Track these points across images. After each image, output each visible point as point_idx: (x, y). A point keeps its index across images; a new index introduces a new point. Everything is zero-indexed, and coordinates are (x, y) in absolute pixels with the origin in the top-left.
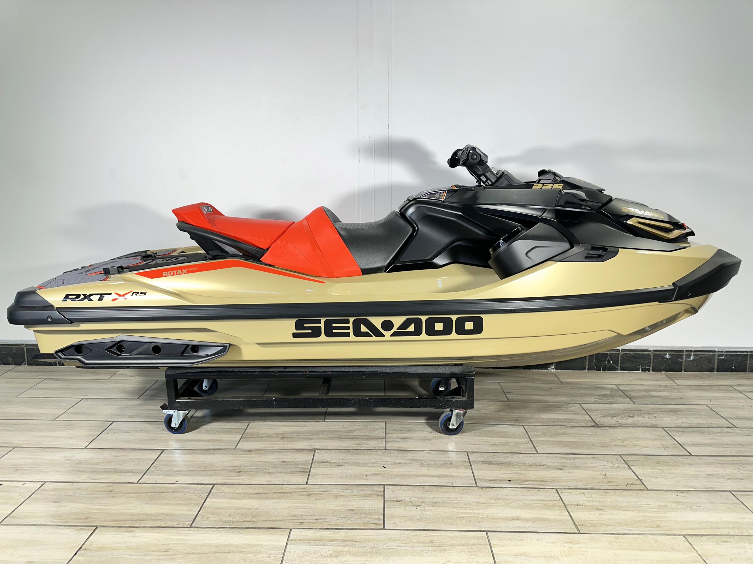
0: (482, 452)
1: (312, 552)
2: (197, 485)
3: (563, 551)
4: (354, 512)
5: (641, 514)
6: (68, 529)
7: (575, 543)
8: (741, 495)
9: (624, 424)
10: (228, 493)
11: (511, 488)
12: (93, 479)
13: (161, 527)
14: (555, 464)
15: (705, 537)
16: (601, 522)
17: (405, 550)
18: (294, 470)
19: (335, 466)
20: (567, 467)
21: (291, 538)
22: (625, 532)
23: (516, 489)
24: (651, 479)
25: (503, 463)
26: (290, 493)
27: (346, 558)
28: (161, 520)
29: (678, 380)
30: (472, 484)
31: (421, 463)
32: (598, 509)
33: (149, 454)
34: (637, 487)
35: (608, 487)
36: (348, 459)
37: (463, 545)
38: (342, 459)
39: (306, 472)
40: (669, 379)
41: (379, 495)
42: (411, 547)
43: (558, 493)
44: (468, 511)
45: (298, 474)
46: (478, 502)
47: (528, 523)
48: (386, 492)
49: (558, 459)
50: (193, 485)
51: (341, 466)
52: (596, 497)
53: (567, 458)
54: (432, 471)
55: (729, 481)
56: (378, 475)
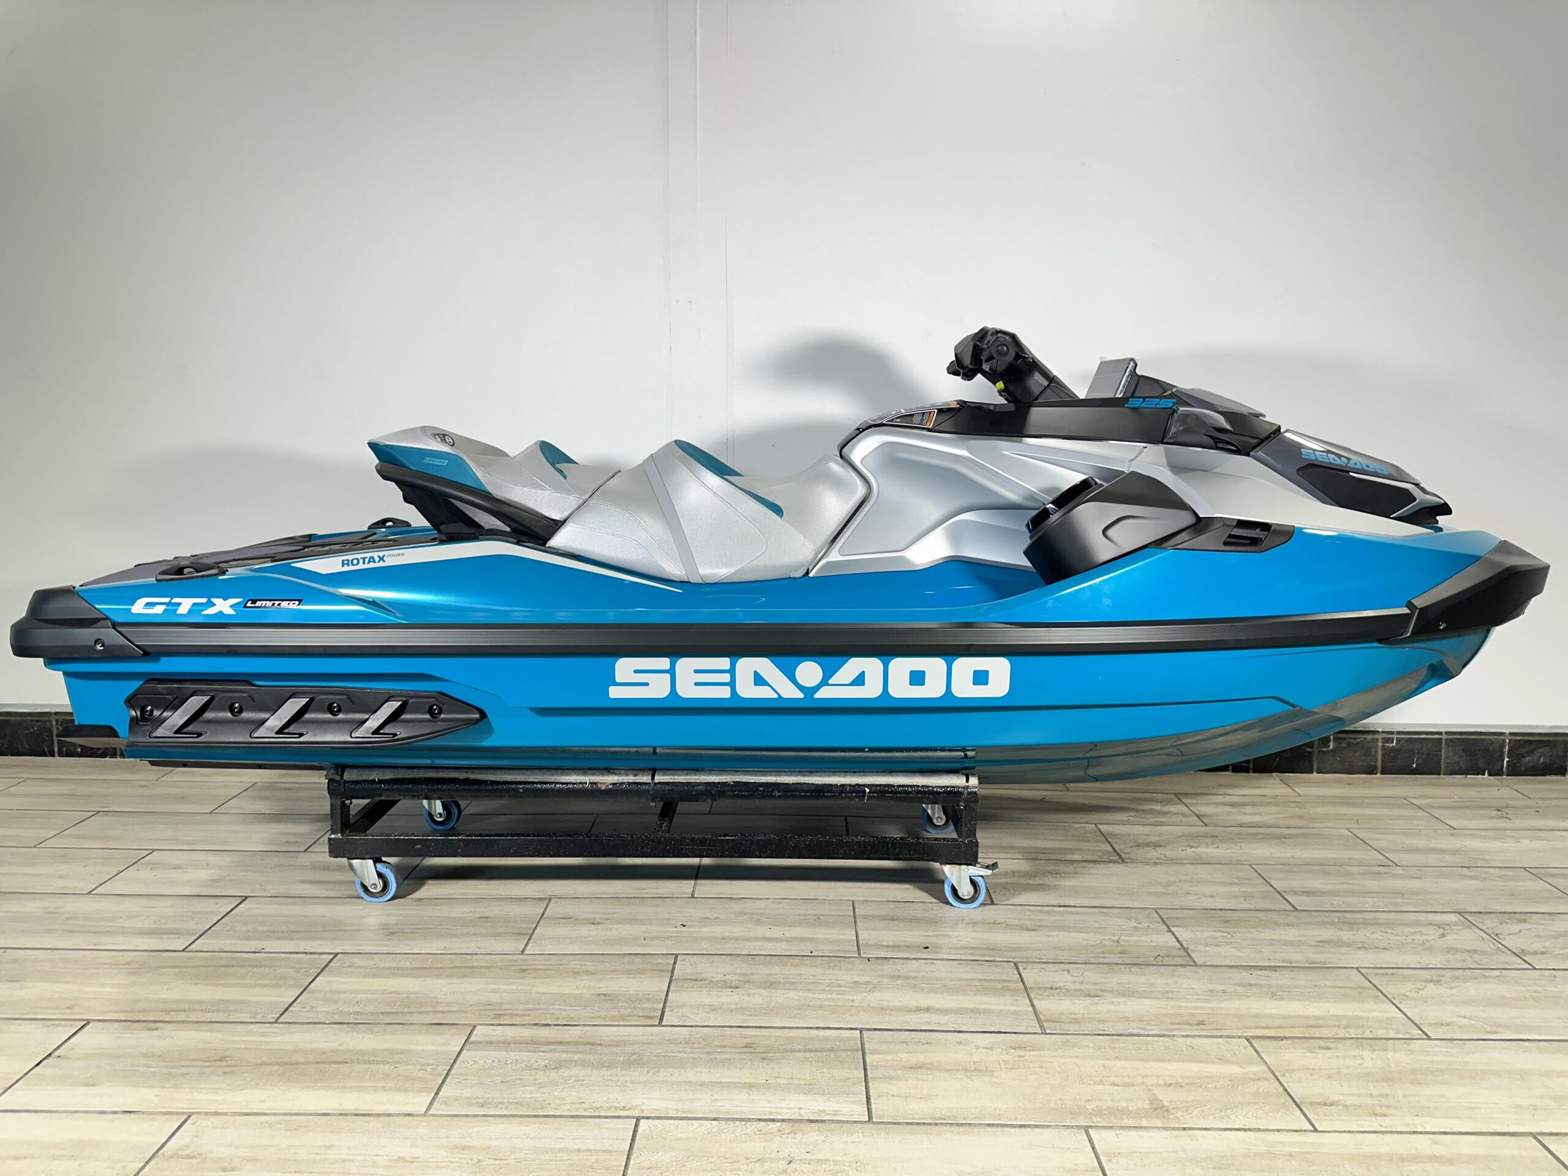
0: (882, 901)
1: (510, 1061)
2: (303, 955)
3: (1003, 1061)
4: (607, 998)
5: (1171, 1003)
6: (31, 1024)
7: (1031, 1048)
8: (1377, 974)
9: (1176, 859)
10: (364, 967)
11: (927, 959)
12: (95, 945)
13: (218, 1022)
14: (1022, 922)
15: (1289, 1041)
16: (1091, 1016)
17: (694, 1059)
18: (501, 930)
19: (585, 924)
20: (1046, 926)
21: (472, 1039)
22: (1135, 1031)
23: (935, 961)
24: (1208, 949)
25: (920, 920)
26: (486, 967)
27: (576, 1071)
28: (218, 1011)
29: (1301, 787)
30: (852, 952)
31: (757, 919)
32: (1090, 996)
33: (217, 904)
34: (1177, 961)
35: (1120, 959)
36: (614, 913)
37: (810, 1051)
38: (602, 913)
39: (527, 934)
40: (1285, 786)
41: (662, 971)
42: (707, 1053)
43: (1017, 968)
44: (834, 996)
45: (507, 938)
46: (855, 982)
47: (946, 1017)
48: (677, 966)
49: (1031, 913)
50: (293, 956)
51: (598, 924)
52: (1092, 977)
53: (1049, 912)
54: (776, 932)
55: (1359, 952)
56: (668, 938)
